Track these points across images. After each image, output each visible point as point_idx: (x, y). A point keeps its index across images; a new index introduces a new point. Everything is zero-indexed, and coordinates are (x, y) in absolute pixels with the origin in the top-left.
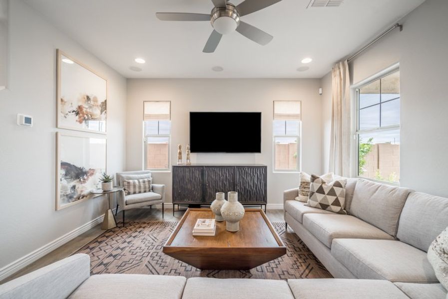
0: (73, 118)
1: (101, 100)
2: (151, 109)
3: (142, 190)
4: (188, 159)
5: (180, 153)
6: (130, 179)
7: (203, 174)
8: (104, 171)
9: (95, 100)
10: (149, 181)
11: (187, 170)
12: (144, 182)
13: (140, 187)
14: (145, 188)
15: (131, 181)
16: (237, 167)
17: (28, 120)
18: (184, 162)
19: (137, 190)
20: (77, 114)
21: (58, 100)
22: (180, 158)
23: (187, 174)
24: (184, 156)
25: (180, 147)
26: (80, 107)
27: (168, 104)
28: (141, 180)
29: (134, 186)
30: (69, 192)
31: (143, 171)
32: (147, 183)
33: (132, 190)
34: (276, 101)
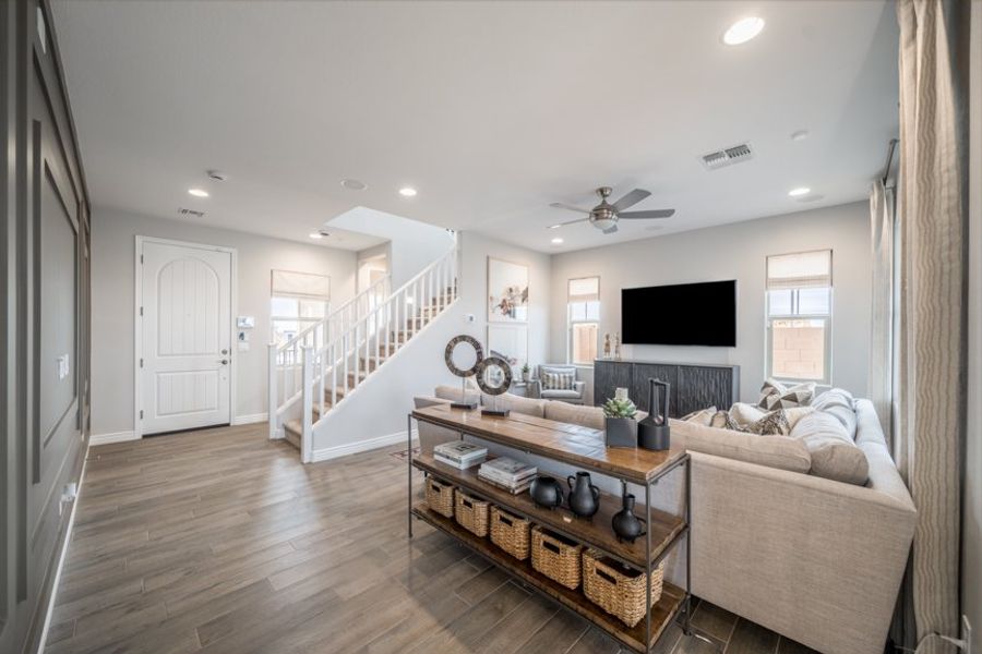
0: (499, 311)
1: (522, 289)
2: (577, 288)
3: (562, 387)
4: (616, 352)
5: (607, 345)
6: (550, 372)
7: (631, 373)
8: (525, 361)
9: (517, 289)
10: (571, 378)
11: (612, 366)
12: (565, 377)
13: (559, 382)
14: (565, 384)
15: (550, 375)
16: (683, 366)
17: (471, 319)
18: (612, 356)
19: (557, 386)
20: (502, 307)
21: (489, 298)
22: (607, 351)
23: (612, 371)
24: (613, 348)
25: (607, 337)
26: (504, 301)
27: (596, 280)
28: (562, 375)
29: (554, 381)
30: (496, 377)
31: (568, 365)
32: (568, 380)
33: (551, 385)
34: (772, 256)
